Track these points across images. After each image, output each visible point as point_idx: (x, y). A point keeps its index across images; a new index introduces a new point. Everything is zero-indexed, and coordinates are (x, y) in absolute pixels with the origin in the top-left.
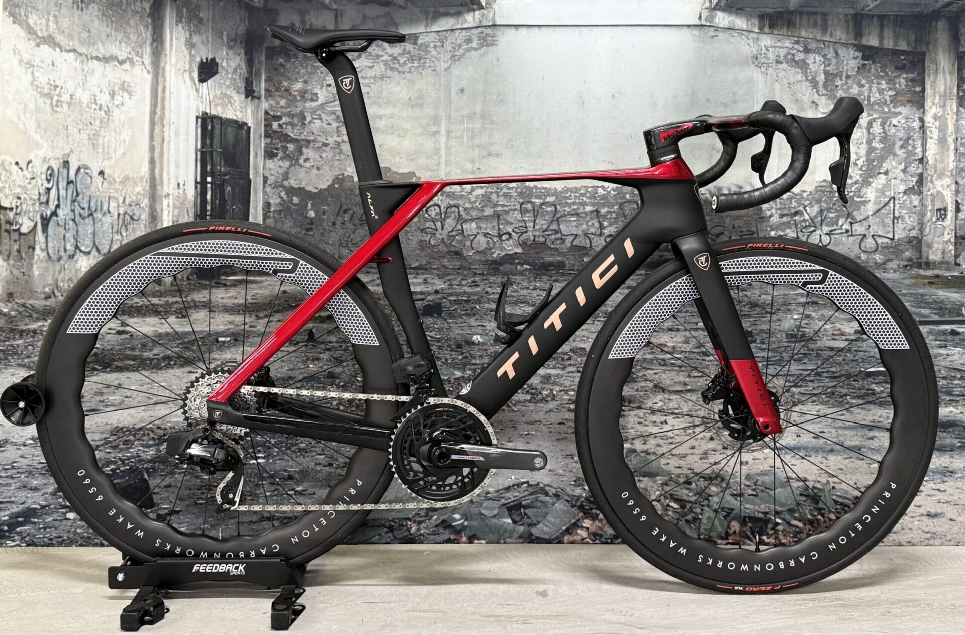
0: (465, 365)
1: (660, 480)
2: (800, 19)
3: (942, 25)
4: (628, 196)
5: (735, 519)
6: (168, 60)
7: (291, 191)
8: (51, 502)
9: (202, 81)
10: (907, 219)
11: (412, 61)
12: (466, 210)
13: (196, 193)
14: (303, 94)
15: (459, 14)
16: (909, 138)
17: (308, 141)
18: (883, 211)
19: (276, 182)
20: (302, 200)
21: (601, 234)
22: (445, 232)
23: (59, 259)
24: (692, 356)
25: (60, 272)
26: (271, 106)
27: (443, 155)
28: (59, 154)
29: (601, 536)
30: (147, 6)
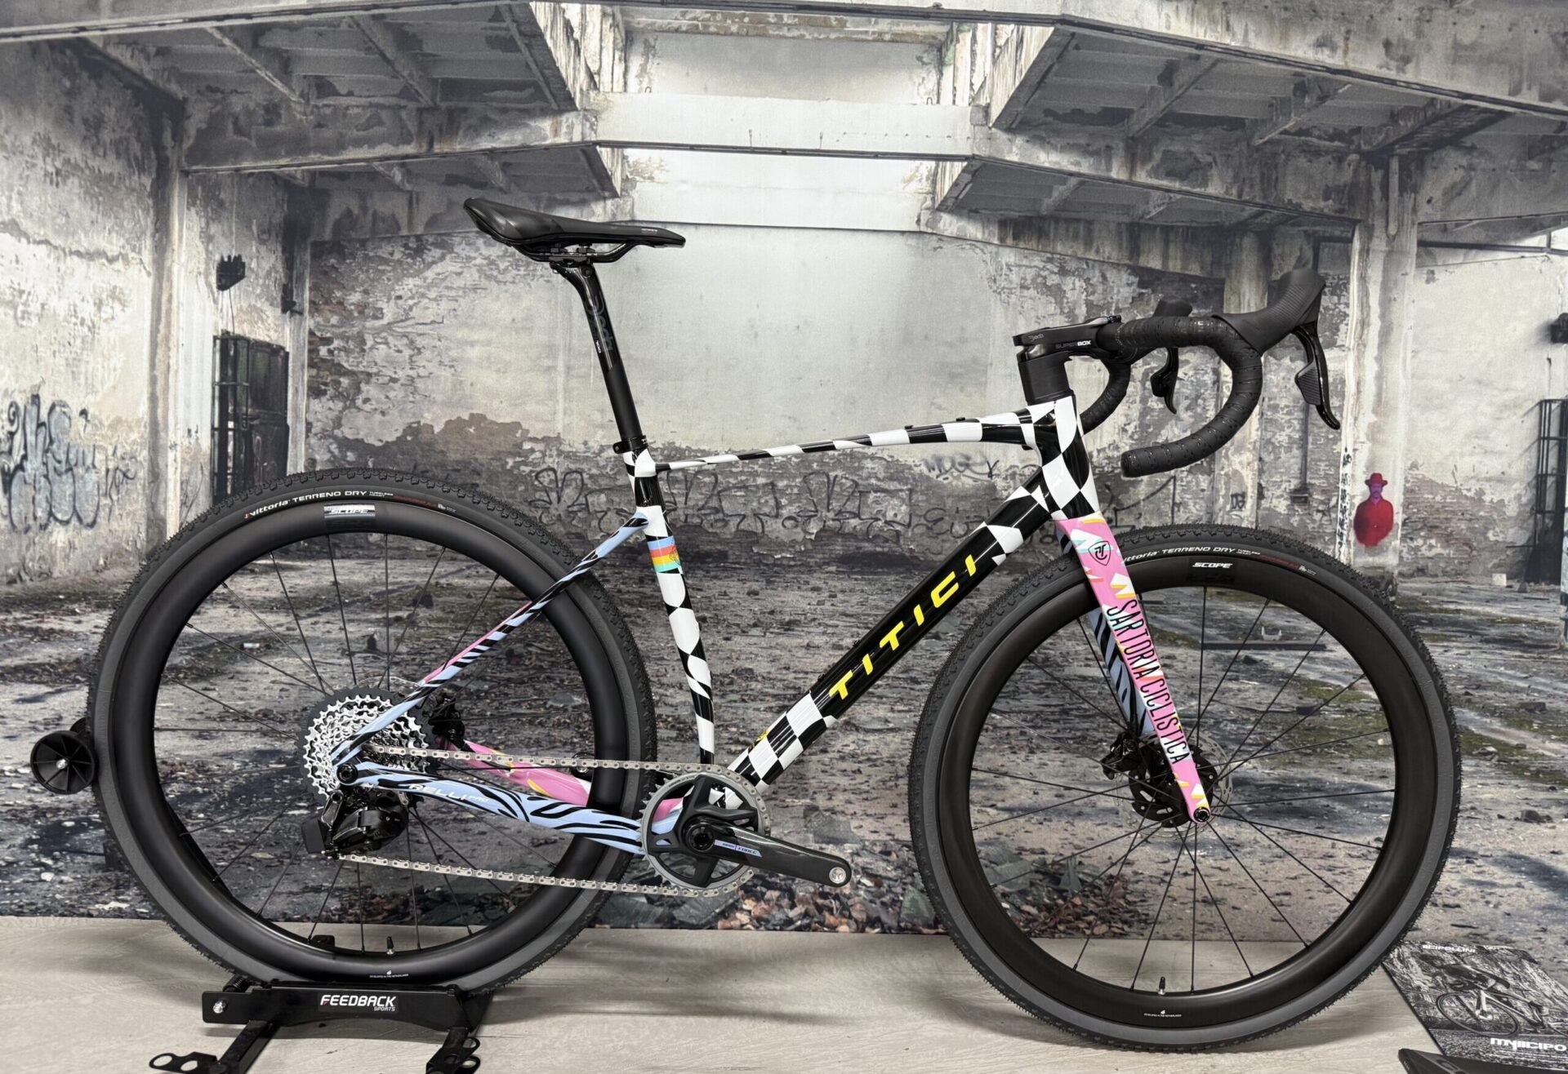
2: (1056, 229)
3: (1248, 242)
4: (815, 465)
6: (175, 257)
7: (345, 444)
8: (21, 857)
9: (223, 286)
10: (1191, 507)
12: (591, 477)
13: (213, 443)
14: (362, 308)
15: (583, 203)
16: (1198, 397)
17: (369, 375)
18: (1159, 495)
19: (324, 430)
20: (360, 456)
21: (777, 516)
22: (563, 506)
23: (27, 530)
24: (896, 683)
25: (28, 548)
26: (318, 324)
27: (561, 400)
28: (26, 385)
29: (767, 921)
30: (147, 181)
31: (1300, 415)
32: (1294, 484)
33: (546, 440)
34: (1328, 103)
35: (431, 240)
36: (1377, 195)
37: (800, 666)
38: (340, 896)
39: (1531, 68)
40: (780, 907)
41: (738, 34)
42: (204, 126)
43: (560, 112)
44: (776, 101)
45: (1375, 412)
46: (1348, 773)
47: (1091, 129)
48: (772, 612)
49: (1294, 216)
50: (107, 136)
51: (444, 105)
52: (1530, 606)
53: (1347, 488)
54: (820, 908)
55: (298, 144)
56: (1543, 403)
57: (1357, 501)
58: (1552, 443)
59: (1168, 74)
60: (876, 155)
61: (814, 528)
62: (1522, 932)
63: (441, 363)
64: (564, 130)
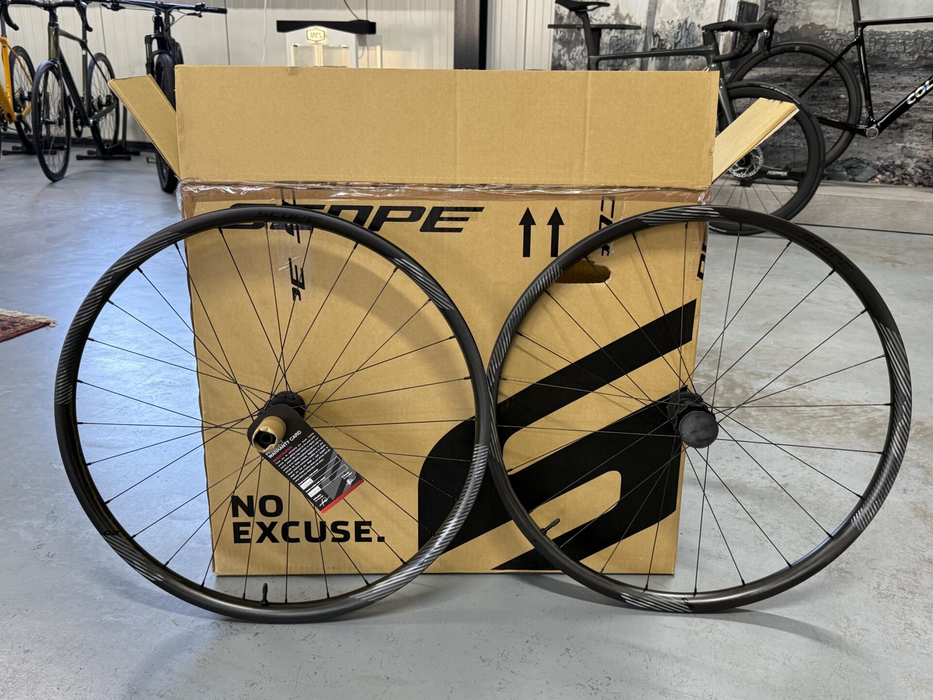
1: (915, 160)
12: (845, 41)
17: (781, 12)
21: (904, 52)
22: (835, 50)
28: (684, 18)
29: (885, 182)
33: (832, 30)
40: (890, 177)
48: (899, 84)
54: (903, 179)
61: (916, 56)
63: (803, 8)
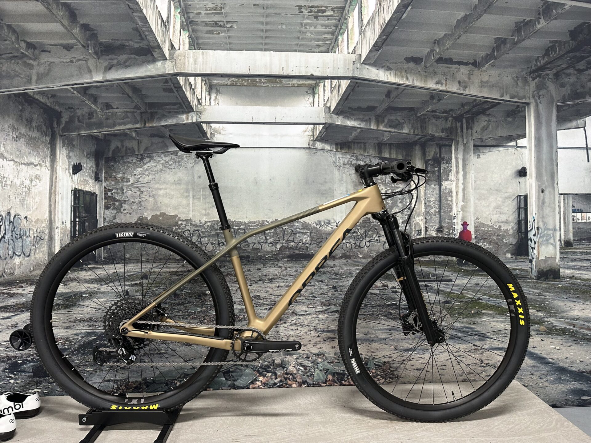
0: (202, 305)
2: (354, 145)
3: (418, 147)
5: (329, 374)
6: (58, 164)
9: (74, 173)
11: (175, 164)
12: (202, 232)
13: (71, 226)
14: (122, 179)
16: (404, 199)
17: (125, 201)
19: (110, 220)
21: (266, 243)
23: (5, 258)
25: (6, 265)
26: (107, 185)
27: (191, 207)
28: (5, 209)
29: (268, 384)
30: (48, 139)
31: (438, 203)
32: (437, 226)
33: (185, 220)
34: (441, 101)
35: (146, 155)
36: (459, 131)
37: (276, 294)
38: (117, 383)
39: (506, 88)
40: (272, 379)
41: (247, 86)
42: (67, 120)
43: (189, 112)
44: (260, 107)
45: (463, 201)
46: (462, 323)
47: (364, 113)
48: (266, 275)
49: (432, 138)
50: (34, 124)
51: (149, 111)
52: (519, 264)
53: (456, 227)
54: (286, 379)
55: (100, 125)
56: (518, 196)
57: (459, 231)
58: (522, 209)
59: (388, 94)
60: (294, 124)
61: (279, 246)
62: (525, 375)
63: (150, 196)
64: (190, 118)
